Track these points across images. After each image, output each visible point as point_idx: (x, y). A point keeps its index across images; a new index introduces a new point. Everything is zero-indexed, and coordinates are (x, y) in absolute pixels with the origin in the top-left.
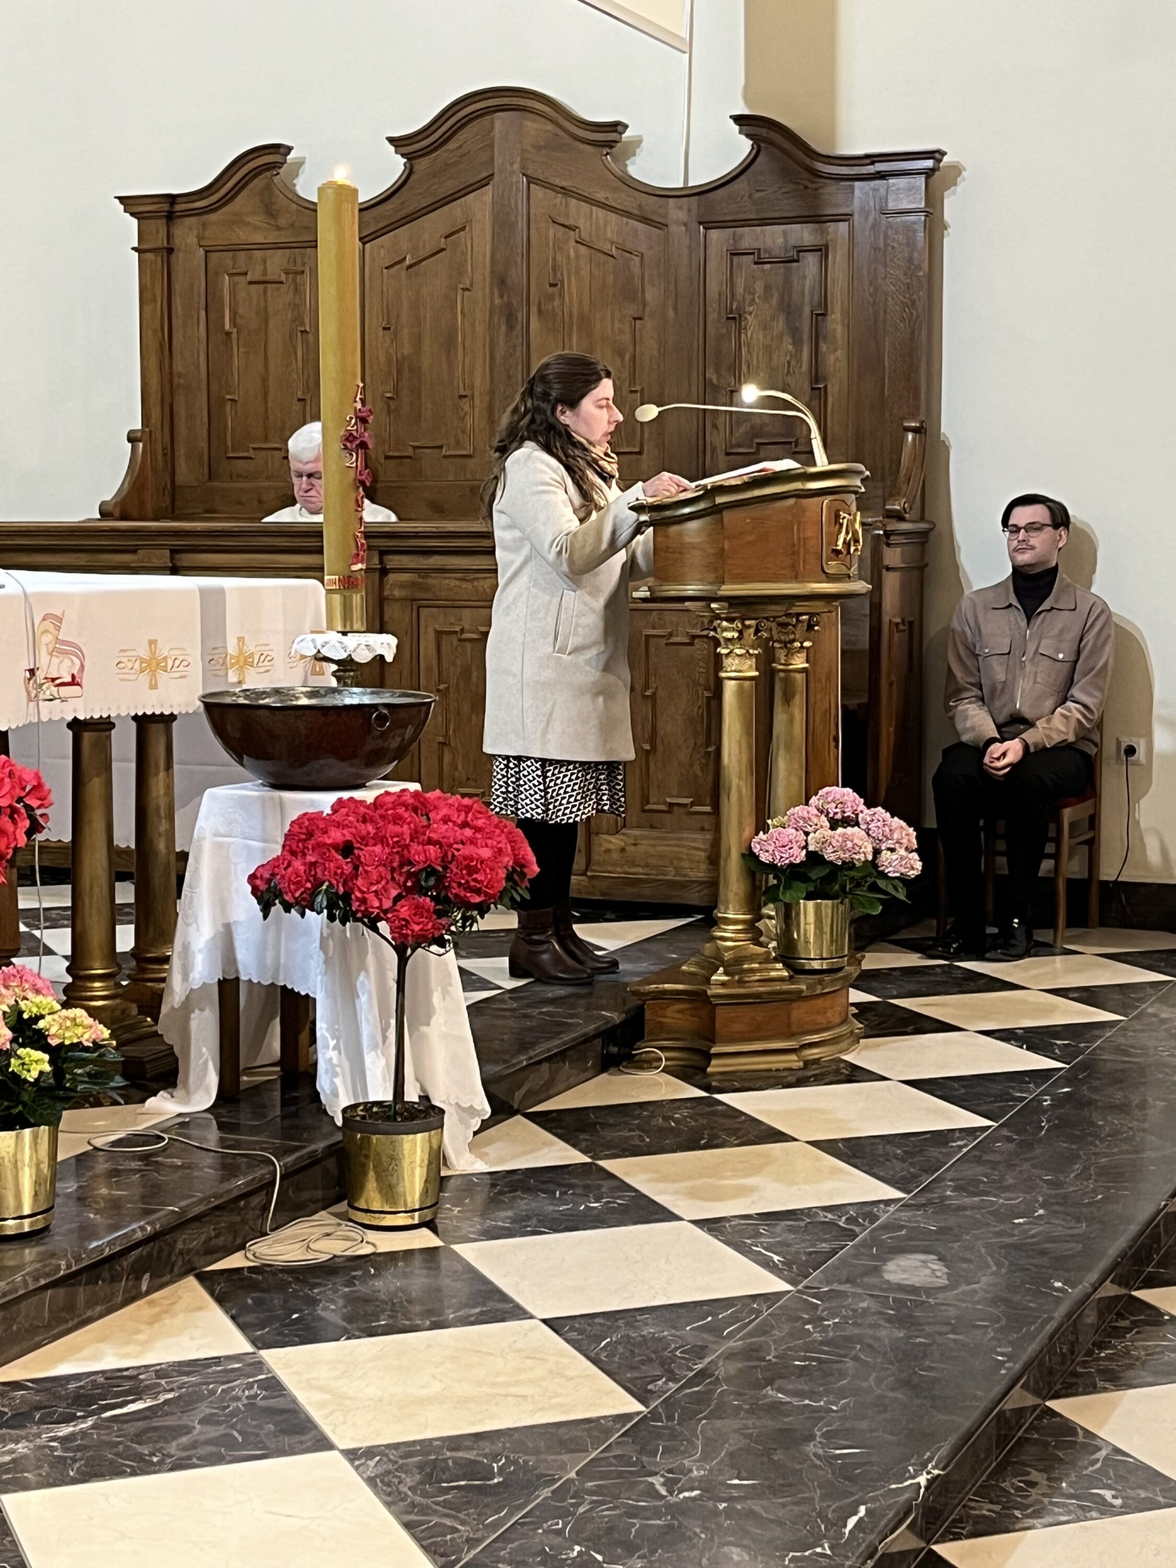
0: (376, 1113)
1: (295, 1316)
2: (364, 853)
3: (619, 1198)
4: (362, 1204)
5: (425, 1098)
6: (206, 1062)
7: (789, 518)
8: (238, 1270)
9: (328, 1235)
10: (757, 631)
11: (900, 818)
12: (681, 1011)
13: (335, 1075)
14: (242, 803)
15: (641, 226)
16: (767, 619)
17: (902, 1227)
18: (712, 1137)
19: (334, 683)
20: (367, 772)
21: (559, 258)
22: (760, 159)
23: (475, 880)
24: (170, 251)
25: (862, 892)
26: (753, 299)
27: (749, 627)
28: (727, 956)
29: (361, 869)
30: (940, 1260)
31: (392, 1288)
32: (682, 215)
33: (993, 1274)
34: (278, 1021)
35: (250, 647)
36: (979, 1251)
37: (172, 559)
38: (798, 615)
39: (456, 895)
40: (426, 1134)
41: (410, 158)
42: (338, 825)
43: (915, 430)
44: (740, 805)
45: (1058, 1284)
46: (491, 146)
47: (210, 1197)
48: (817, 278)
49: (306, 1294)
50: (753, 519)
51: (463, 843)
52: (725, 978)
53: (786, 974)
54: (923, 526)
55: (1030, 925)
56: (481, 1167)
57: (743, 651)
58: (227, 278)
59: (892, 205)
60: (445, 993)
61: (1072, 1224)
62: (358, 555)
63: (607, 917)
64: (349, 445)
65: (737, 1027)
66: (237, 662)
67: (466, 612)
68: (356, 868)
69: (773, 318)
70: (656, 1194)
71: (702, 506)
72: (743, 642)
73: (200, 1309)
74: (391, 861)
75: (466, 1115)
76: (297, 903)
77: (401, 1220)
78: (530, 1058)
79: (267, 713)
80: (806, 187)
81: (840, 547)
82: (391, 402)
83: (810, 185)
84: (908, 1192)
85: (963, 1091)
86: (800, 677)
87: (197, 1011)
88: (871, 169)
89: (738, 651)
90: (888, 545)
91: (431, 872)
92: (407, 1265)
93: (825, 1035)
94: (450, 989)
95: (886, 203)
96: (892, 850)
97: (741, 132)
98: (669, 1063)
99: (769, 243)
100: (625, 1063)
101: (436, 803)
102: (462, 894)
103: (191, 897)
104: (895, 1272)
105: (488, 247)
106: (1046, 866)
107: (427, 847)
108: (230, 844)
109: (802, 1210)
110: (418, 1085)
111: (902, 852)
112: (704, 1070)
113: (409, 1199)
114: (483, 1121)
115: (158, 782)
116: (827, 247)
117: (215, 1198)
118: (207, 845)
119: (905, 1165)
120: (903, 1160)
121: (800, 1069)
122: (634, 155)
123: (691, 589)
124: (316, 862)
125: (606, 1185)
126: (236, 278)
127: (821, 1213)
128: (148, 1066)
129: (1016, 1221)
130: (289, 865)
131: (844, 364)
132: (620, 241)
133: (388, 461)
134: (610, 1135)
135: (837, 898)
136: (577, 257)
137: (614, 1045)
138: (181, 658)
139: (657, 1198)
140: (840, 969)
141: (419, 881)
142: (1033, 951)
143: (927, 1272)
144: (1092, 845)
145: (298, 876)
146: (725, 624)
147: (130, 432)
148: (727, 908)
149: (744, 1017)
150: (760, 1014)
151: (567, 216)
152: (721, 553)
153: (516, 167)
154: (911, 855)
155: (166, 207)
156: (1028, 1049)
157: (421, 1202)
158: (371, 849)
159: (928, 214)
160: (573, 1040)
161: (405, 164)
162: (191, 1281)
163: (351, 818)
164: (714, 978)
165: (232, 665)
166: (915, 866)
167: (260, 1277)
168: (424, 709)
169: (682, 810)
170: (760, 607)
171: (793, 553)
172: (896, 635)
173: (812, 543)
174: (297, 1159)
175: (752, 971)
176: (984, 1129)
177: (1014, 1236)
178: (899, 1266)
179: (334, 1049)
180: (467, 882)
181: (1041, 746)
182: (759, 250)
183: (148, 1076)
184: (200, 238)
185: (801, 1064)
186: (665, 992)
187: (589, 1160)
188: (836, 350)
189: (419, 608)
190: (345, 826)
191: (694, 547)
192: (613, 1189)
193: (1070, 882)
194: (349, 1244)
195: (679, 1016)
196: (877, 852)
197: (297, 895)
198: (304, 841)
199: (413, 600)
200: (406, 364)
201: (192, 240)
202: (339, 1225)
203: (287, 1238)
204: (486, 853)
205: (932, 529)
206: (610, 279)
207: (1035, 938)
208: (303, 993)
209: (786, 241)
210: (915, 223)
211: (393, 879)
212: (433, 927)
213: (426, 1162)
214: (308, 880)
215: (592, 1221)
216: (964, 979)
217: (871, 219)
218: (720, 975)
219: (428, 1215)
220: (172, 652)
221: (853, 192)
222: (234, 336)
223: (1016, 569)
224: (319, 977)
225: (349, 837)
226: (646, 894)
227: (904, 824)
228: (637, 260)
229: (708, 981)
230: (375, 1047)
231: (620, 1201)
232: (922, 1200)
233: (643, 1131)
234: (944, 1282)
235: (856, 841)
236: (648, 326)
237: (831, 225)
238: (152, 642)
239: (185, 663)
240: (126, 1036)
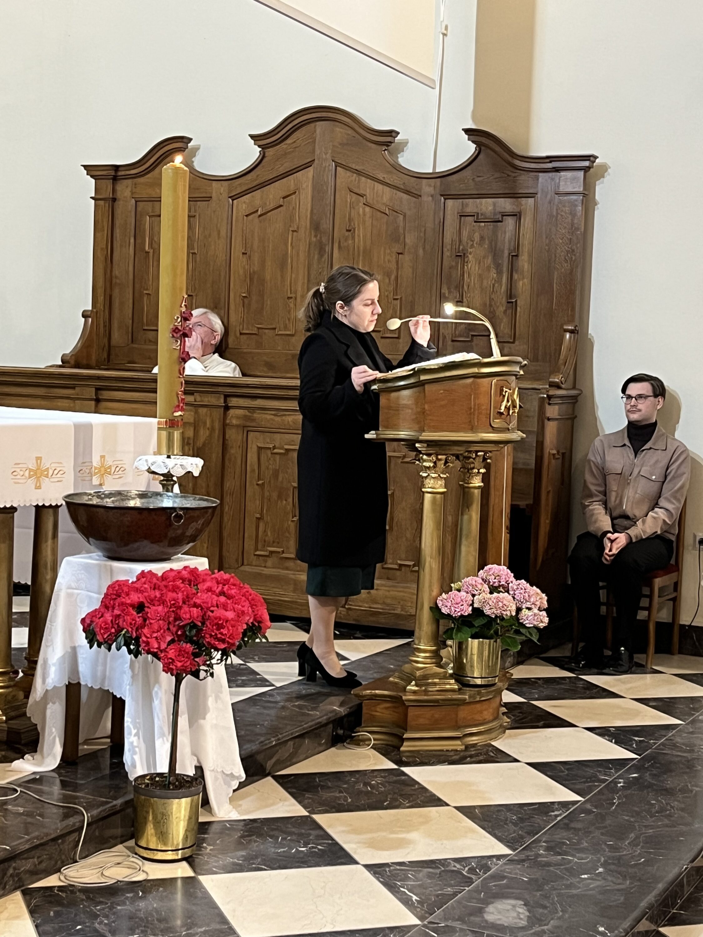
0: (157, 782)
1: (79, 927)
2: (152, 611)
3: (320, 844)
4: (143, 843)
5: (199, 769)
6: (55, 738)
7: (469, 390)
8: (51, 888)
9: (119, 864)
10: (446, 462)
11: (537, 587)
12: (386, 708)
13: (135, 753)
14: (87, 568)
15: (405, 196)
16: (453, 455)
17: (504, 877)
18: (394, 800)
19: (160, 489)
20: (171, 550)
21: (352, 214)
22: (481, 156)
23: (221, 633)
24: (114, 200)
25: (511, 634)
26: (473, 245)
27: (440, 460)
28: (418, 673)
29: (148, 622)
30: (525, 905)
31: (150, 908)
32: (431, 190)
33: (559, 918)
34: (110, 709)
35: (109, 461)
36: (553, 899)
37: (96, 394)
38: (477, 452)
39: (209, 643)
40: (189, 799)
41: (263, 148)
42: (137, 590)
43: (572, 332)
44: (431, 575)
45: (602, 929)
46: (314, 142)
47: (34, 838)
48: (513, 233)
49: (91, 910)
50: (445, 390)
51: (217, 606)
52: (416, 688)
53: (457, 687)
54: (573, 392)
55: (631, 652)
56: (235, 816)
57: (436, 475)
58: (148, 217)
59: (562, 189)
60: (217, 698)
61: (620, 881)
62: (178, 406)
63: (356, 635)
64: (175, 335)
65: (421, 721)
66: (100, 471)
67: (278, 436)
68: (145, 620)
69: (484, 258)
70: (345, 843)
71: (412, 381)
72: (437, 469)
73: (17, 918)
74: (169, 617)
75: (228, 779)
76: (106, 642)
77: (169, 856)
78: (279, 739)
79: (102, 510)
80: (508, 175)
81: (502, 411)
82: (245, 300)
83: (510, 174)
84: (514, 850)
85: (566, 772)
86: (477, 492)
87: (51, 704)
88: (550, 165)
89: (433, 475)
90: (549, 404)
91: (193, 626)
92: (165, 891)
93: (482, 728)
94: (221, 695)
95: (558, 187)
96: (529, 609)
97: (469, 139)
98: (376, 742)
99: (484, 209)
100: (348, 741)
101: (205, 577)
102: (212, 642)
103: (51, 629)
104: (493, 913)
105: (309, 205)
106: (642, 615)
107: (192, 609)
108: (78, 594)
109: (439, 860)
110: (195, 758)
111: (536, 611)
112: (399, 749)
113: (175, 843)
114: (240, 783)
115: (47, 546)
116: (520, 213)
117: (38, 839)
118: (63, 595)
119: (515, 828)
120: (515, 824)
121: (462, 751)
122: (403, 151)
123: (403, 434)
124: (120, 615)
125: (314, 833)
126: (153, 218)
127: (453, 863)
128: (22, 736)
129: (583, 876)
130: (102, 616)
131: (528, 287)
132: (391, 205)
133: (242, 336)
134: (326, 795)
135: (492, 639)
136: (364, 214)
137: (341, 729)
138: (58, 469)
139: (346, 846)
140: (494, 685)
141: (185, 631)
142: (633, 669)
143: (515, 915)
144: (675, 601)
145: (106, 624)
146: (425, 457)
147: (84, 311)
148: (420, 642)
149: (427, 714)
150: (437, 713)
151: (359, 187)
152: (423, 412)
153: (329, 156)
154: (541, 613)
155: (113, 173)
156: (616, 743)
157: (183, 844)
158: (154, 608)
159: (585, 195)
160: (310, 727)
161: (260, 152)
162: (18, 896)
163: (146, 586)
164: (408, 687)
165: (96, 474)
166: (544, 620)
167: (64, 895)
168: (210, 511)
169: (408, 569)
170: (448, 447)
171: (470, 414)
172: (553, 461)
173: (483, 407)
174: (101, 812)
175: (435, 684)
176: (575, 803)
177: (579, 888)
178: (496, 908)
179: (135, 736)
180: (216, 634)
181: (639, 538)
182: (478, 213)
183: (23, 742)
184: (132, 193)
185: (463, 747)
186: (376, 695)
187: (307, 814)
188: (523, 278)
189: (248, 431)
190: (142, 592)
191: (406, 406)
192: (318, 837)
193: (659, 625)
194: (130, 871)
195: (384, 711)
196: (519, 610)
197: (105, 637)
198: (115, 599)
199: (244, 427)
200: (256, 276)
201: (127, 193)
202: (129, 856)
203: (90, 865)
204: (230, 615)
205: (580, 394)
206: (384, 227)
207: (635, 660)
208: (118, 696)
209: (494, 209)
210: (576, 200)
211: (169, 629)
212: (191, 664)
213: (187, 818)
214: (112, 627)
215: (298, 862)
216: (584, 688)
217: (549, 197)
218: (413, 686)
219: (188, 853)
220: (53, 465)
221: (538, 180)
222: (151, 254)
223: (630, 423)
224: (128, 687)
225: (141, 600)
226: (382, 622)
227: (538, 591)
228: (401, 217)
229: (404, 690)
230: (163, 735)
231: (320, 847)
232: (523, 856)
233: (347, 794)
234: (524, 923)
235: (505, 602)
236: (406, 259)
237: (524, 201)
238: (38, 459)
239: (62, 472)
240: (13, 714)
